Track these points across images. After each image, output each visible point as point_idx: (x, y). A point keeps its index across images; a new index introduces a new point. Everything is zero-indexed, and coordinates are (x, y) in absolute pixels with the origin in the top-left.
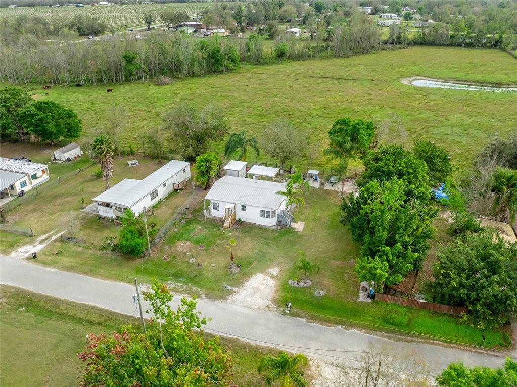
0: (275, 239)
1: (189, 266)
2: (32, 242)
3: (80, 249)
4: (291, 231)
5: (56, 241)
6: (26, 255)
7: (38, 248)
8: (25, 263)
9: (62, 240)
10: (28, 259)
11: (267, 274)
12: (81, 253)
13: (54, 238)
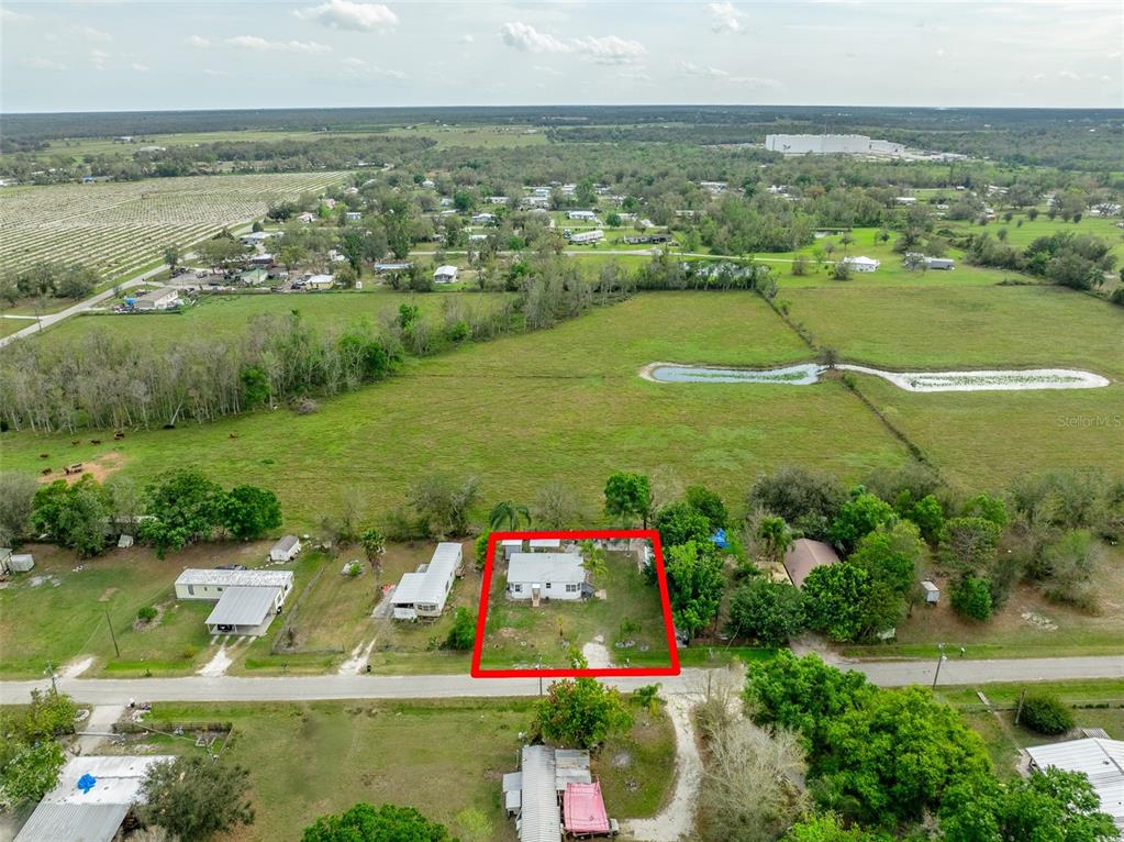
0: (586, 611)
1: (524, 648)
2: (349, 658)
3: (406, 655)
4: (597, 601)
5: (373, 651)
6: (357, 670)
7: (363, 662)
8: (364, 677)
9: (378, 649)
10: (363, 673)
11: (595, 642)
12: (409, 658)
13: (369, 649)
